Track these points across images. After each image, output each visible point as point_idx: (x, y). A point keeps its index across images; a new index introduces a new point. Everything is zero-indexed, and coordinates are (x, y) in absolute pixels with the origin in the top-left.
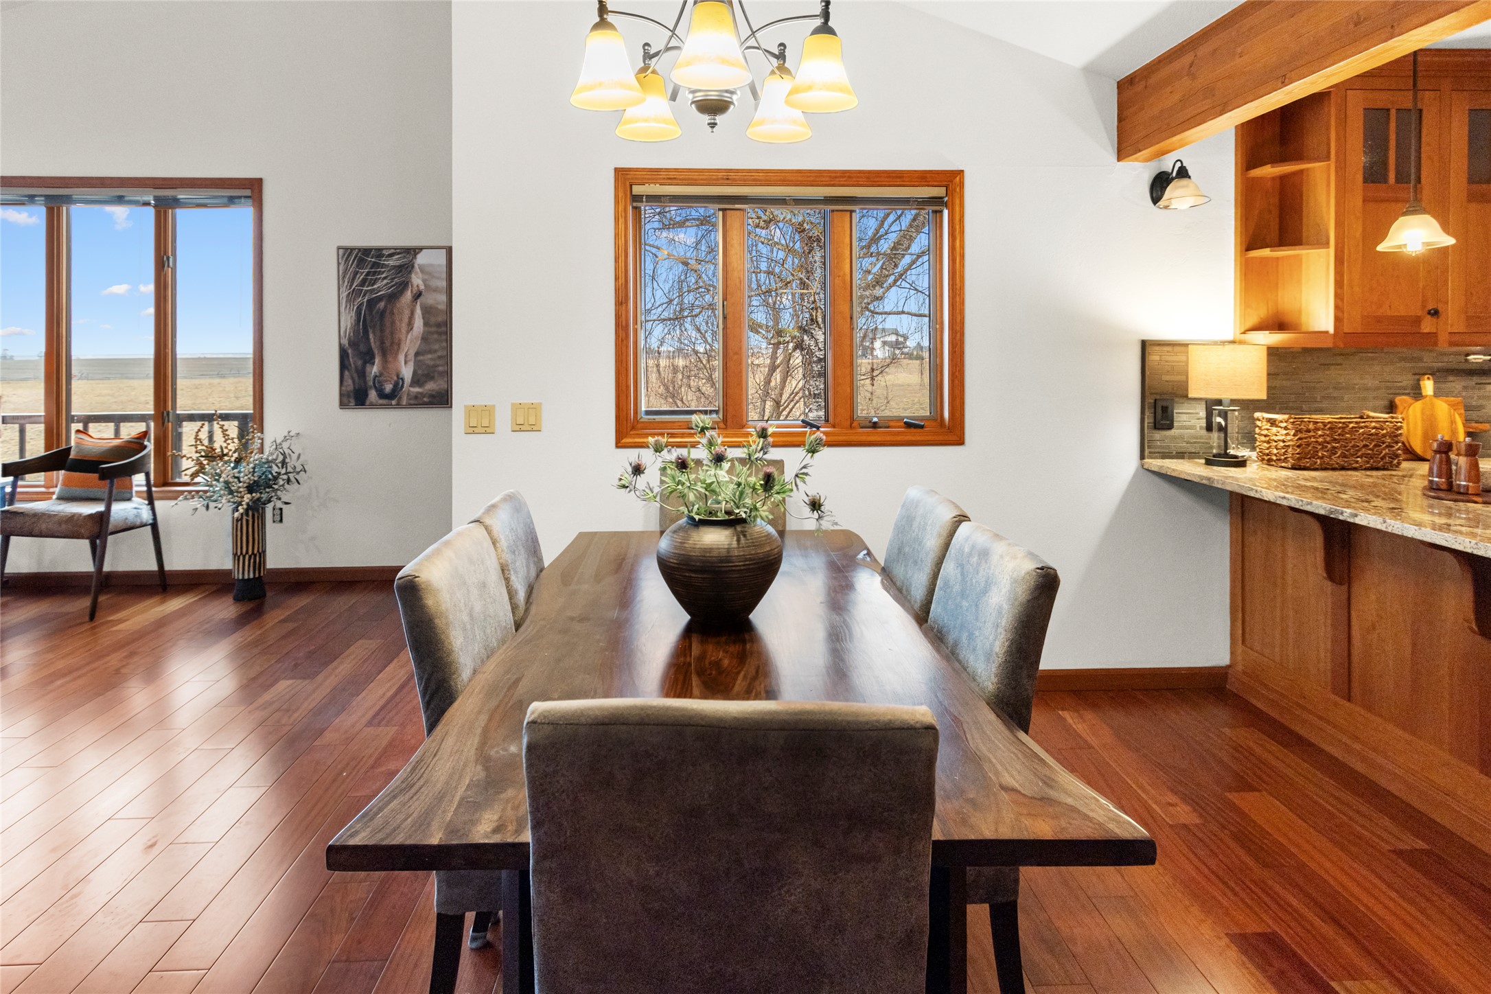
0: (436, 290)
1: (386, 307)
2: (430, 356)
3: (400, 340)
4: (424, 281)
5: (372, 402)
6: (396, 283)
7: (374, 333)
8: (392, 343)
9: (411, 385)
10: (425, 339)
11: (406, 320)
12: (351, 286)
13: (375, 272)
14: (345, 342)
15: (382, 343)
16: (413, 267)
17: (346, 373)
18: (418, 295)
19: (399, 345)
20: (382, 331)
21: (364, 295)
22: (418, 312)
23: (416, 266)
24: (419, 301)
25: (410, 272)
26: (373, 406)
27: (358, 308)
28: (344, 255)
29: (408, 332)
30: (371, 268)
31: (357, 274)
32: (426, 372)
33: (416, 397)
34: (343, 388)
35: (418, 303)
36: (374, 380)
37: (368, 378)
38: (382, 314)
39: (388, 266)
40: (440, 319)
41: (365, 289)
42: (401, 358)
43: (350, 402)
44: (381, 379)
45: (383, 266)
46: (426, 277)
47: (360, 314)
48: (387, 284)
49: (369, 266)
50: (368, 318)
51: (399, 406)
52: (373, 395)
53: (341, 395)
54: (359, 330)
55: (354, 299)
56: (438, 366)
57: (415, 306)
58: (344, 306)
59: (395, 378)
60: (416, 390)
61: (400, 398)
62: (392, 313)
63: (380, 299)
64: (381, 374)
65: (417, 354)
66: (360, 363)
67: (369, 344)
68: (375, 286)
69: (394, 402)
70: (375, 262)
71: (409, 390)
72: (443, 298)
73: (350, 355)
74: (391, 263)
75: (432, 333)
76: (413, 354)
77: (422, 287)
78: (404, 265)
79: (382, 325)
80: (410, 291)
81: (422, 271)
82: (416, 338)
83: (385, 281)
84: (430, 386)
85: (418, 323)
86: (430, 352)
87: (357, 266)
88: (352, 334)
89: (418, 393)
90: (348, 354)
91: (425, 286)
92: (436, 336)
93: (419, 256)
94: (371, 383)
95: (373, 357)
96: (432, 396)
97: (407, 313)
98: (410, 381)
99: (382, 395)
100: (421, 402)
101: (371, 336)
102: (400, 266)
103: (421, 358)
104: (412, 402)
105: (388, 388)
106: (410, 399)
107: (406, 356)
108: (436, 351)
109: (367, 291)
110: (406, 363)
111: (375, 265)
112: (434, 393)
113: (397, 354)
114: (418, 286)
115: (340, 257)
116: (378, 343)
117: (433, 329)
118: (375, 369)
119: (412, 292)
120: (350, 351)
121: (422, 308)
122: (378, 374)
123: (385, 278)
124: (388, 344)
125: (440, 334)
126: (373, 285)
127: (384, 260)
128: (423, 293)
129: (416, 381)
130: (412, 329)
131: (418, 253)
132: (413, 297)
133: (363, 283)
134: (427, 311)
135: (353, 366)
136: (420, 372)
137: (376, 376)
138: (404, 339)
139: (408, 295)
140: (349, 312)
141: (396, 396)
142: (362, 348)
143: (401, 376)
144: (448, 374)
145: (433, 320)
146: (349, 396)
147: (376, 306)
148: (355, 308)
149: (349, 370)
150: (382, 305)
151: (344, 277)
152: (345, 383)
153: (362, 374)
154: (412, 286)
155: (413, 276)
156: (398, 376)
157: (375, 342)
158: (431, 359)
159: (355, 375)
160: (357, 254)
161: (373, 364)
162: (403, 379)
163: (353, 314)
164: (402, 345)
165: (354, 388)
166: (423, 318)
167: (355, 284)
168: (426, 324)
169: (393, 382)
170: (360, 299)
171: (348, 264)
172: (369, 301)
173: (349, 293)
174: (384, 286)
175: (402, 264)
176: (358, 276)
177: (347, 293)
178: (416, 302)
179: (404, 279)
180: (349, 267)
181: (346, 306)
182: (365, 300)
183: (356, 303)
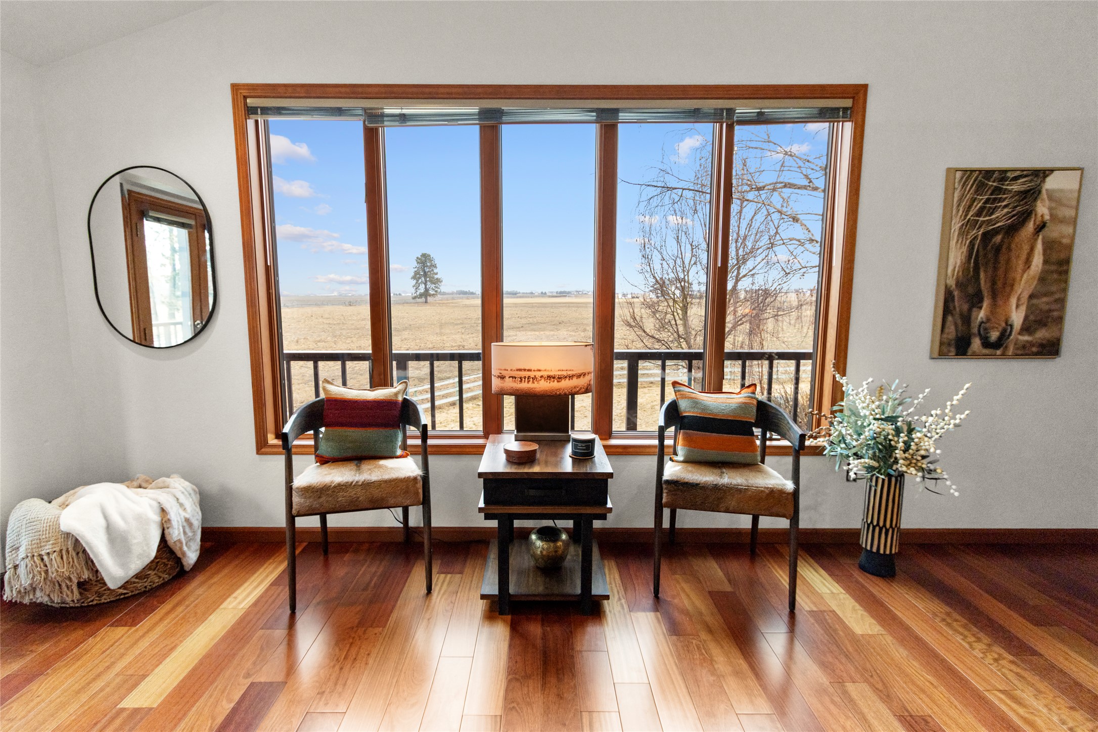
0: (1062, 221)
1: (1002, 241)
2: (1045, 299)
3: (1014, 280)
4: (1050, 209)
5: (974, 352)
6: (1019, 212)
7: (985, 271)
8: (1004, 286)
9: (1019, 334)
10: (1042, 279)
11: (1024, 257)
12: (966, 216)
13: (995, 199)
14: (952, 282)
15: (994, 283)
16: (1040, 192)
17: (950, 318)
18: (1041, 227)
19: (1012, 286)
20: (995, 269)
21: (980, 227)
22: (1039, 247)
23: (1044, 192)
24: (1041, 233)
25: (1035, 200)
26: (976, 356)
27: (971, 242)
28: (962, 178)
29: (1024, 271)
30: (991, 194)
31: (974, 201)
32: (1039, 318)
33: (1024, 347)
34: (945, 336)
35: (1040, 237)
36: (980, 326)
37: (972, 325)
38: (998, 249)
39: (1010, 191)
40: (1063, 256)
41: (981, 219)
42: (1013, 301)
43: (949, 351)
44: (988, 325)
45: (1005, 191)
46: (1053, 205)
47: (973, 248)
48: (1008, 213)
49: (989, 192)
50: (981, 253)
51: (1004, 355)
52: (976, 343)
53: (942, 344)
54: (968, 269)
55: (968, 232)
56: (1053, 311)
57: (1036, 240)
58: (955, 240)
59: (1003, 324)
60: (1026, 338)
61: (1006, 347)
62: (1009, 249)
63: (996, 232)
64: (988, 320)
65: (1031, 297)
66: (966, 307)
67: (979, 284)
68: (993, 216)
69: (999, 352)
70: (996, 187)
71: (1017, 339)
72: (1070, 230)
73: (956, 298)
74: (1016, 187)
75: (1052, 272)
76: (1027, 296)
77: (1047, 217)
78: (1029, 191)
79: (996, 261)
80: (1032, 222)
81: (1050, 198)
82: (1034, 277)
83: (1006, 210)
84: (1042, 334)
85: (1038, 260)
86: (1045, 295)
87: (976, 191)
88: (961, 273)
89: (1027, 341)
90: (954, 297)
91: (1051, 215)
92: (1055, 276)
93: (1048, 179)
94: (975, 330)
95: (981, 300)
96: (1042, 346)
97: (1026, 248)
98: (1019, 328)
99: (986, 344)
100: (1029, 352)
101: (982, 275)
102: (1025, 192)
103: (1035, 301)
104: (1019, 352)
105: (994, 335)
106: (1018, 349)
107: (1019, 299)
108: (1052, 293)
109: (983, 222)
110: (1017, 306)
111: (998, 190)
112: (1044, 342)
113: (1008, 297)
114: (1042, 216)
115: (957, 180)
116: (989, 285)
117: (1053, 268)
118: (982, 314)
119: (1035, 223)
120: (956, 293)
121: (1044, 243)
122: (984, 320)
123: (1006, 206)
124: (1000, 284)
125: (1060, 273)
126: (990, 216)
127: (1008, 185)
128: (1048, 225)
129: (1027, 328)
130: (1029, 267)
131: (1048, 176)
132: (1035, 229)
133: (979, 214)
134: (1049, 246)
135: (958, 309)
136: (1032, 318)
137: (982, 322)
138: (1018, 277)
139: (1030, 226)
140: (961, 248)
141: (1002, 345)
142: (971, 290)
143: (1010, 324)
144: (1060, 320)
145: (1054, 257)
146: (949, 345)
147: (990, 240)
148: (968, 242)
149: (952, 315)
150: (998, 238)
151: (959, 206)
152: (946, 330)
153: (967, 319)
154: (1036, 215)
155: (1039, 203)
156: (1006, 323)
157: (985, 284)
158: (1048, 303)
159: (959, 322)
160: (977, 177)
161: (981, 308)
162: (1011, 326)
163: (965, 249)
164: (1016, 287)
165: (957, 335)
166: (1044, 254)
167: (971, 213)
168: (1046, 262)
169: (1000, 329)
170: (974, 232)
171: (965, 189)
172: (984, 234)
173: (963, 225)
174: (1003, 216)
175: (1028, 188)
176: (975, 204)
177: (960, 224)
178: (1038, 236)
179: (1027, 207)
180: (966, 192)
181: (958, 240)
182: (980, 233)
183: (969, 237)
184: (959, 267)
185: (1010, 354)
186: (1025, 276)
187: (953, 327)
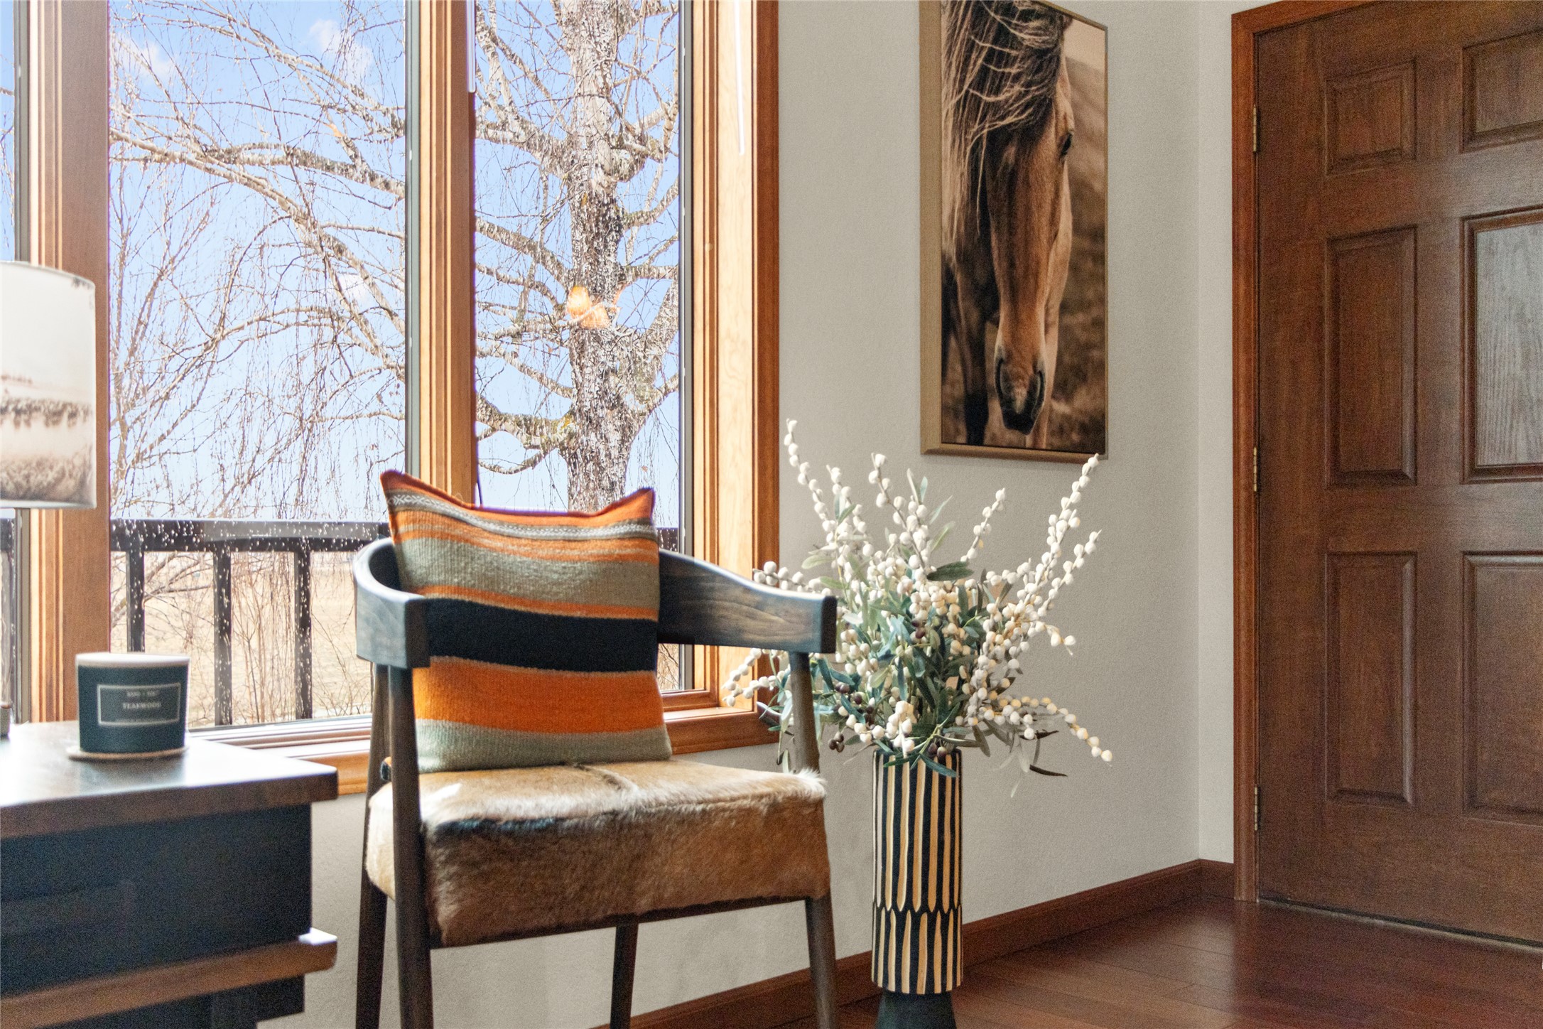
0: (1090, 138)
1: (1017, 162)
2: (1080, 317)
3: (1038, 261)
5: (994, 438)
6: (1035, 99)
7: (998, 233)
8: (1026, 276)
11: (1047, 207)
12: (962, 81)
13: (1001, 56)
14: (950, 249)
15: (1011, 263)
16: (1059, 60)
17: (953, 343)
18: (1065, 143)
19: (1037, 274)
20: (1011, 228)
21: (984, 117)
22: (1066, 189)
23: (1063, 61)
24: (1066, 158)
25: (1054, 76)
26: (997, 448)
27: (972, 150)
29: (1050, 243)
30: (995, 41)
31: (971, 50)
32: (1075, 361)
33: (1061, 430)
34: (948, 388)
35: (1066, 166)
36: (998, 369)
37: (988, 365)
38: (1012, 180)
39: (1020, 43)
40: (1095, 219)
41: (984, 97)
42: (1041, 314)
43: (958, 434)
44: (1009, 368)
45: (1013, 41)
47: (977, 169)
48: (1021, 96)
49: (992, 35)
50: (989, 188)
53: (945, 409)
54: (973, 218)
55: (968, 126)
56: (1092, 346)
57: (1060, 172)
58: (950, 140)
59: (1031, 371)
60: (1063, 407)
61: (1038, 429)
62: (1028, 183)
63: (1007, 136)
64: (1009, 355)
66: (975, 317)
67: (991, 261)
68: (1001, 97)
69: (1027, 441)
70: (1000, 25)
71: (1052, 410)
72: (1101, 162)
73: (960, 292)
74: (1026, 37)
75: (1086, 254)
76: (1057, 305)
77: (1071, 123)
78: (1044, 53)
79: (1012, 214)
80: (1053, 129)
82: (1062, 262)
83: (1017, 87)
84: (1082, 401)
85: (1066, 221)
86: (1081, 306)
87: (973, 25)
88: (963, 229)
89: (1065, 416)
90: (956, 287)
92: (1090, 265)
94: (992, 380)
95: (996, 304)
96: (1085, 427)
97: (1049, 188)
98: (1052, 381)
99: (1010, 416)
100: (1067, 445)
101: (994, 239)
102: (1040, 55)
103: (1068, 320)
104: (1056, 443)
105: (1020, 396)
107: (1047, 310)
108: (1089, 305)
109: (988, 105)
110: (1047, 327)
111: (1003, 34)
112: (1086, 420)
113: (1033, 301)
114: (1065, 117)
116: (1005, 264)
117: (1086, 244)
118: (999, 340)
119: (1057, 132)
120: (959, 278)
122: (1004, 356)
123: (1017, 78)
124: (1019, 267)
125: (1095, 258)
126: (996, 94)
127: (1016, 27)
128: (1073, 140)
129: (1062, 383)
130: (1056, 235)
131: (1065, 27)
132: (1058, 147)
133: (980, 82)
134: (1078, 192)
135: (963, 321)
136: (1067, 358)
137: (1001, 361)
138: (1043, 258)
139: (1052, 137)
140: (959, 162)
141: (1031, 423)
142: (981, 274)
143: (1039, 369)
144: (1101, 369)
145: (1086, 218)
146: (956, 414)
147: (1000, 156)
148: (969, 148)
149: (956, 334)
150: (1010, 154)
151: (950, 52)
152: (950, 374)
153: (978, 348)
154: (1056, 112)
155: (1059, 86)
156: (1035, 368)
157: (1000, 264)
158: (1083, 326)
159: (968, 355)
161: (997, 323)
162: (1041, 374)
163: (965, 166)
164: (1043, 280)
165: (966, 391)
166: (1073, 209)
167: (969, 78)
169: (1027, 382)
170: (977, 127)
171: (957, 14)
172: (992, 136)
173: (958, 102)
174: (1016, 100)
175: (1044, 46)
176: (973, 56)
177: (954, 101)
178: (1063, 163)
179: (1045, 90)
180: (959, 23)
181: (954, 141)
182: (985, 131)
183: (970, 137)
184: (959, 209)
185: (1044, 446)
186: (1052, 255)
187: (959, 368)
